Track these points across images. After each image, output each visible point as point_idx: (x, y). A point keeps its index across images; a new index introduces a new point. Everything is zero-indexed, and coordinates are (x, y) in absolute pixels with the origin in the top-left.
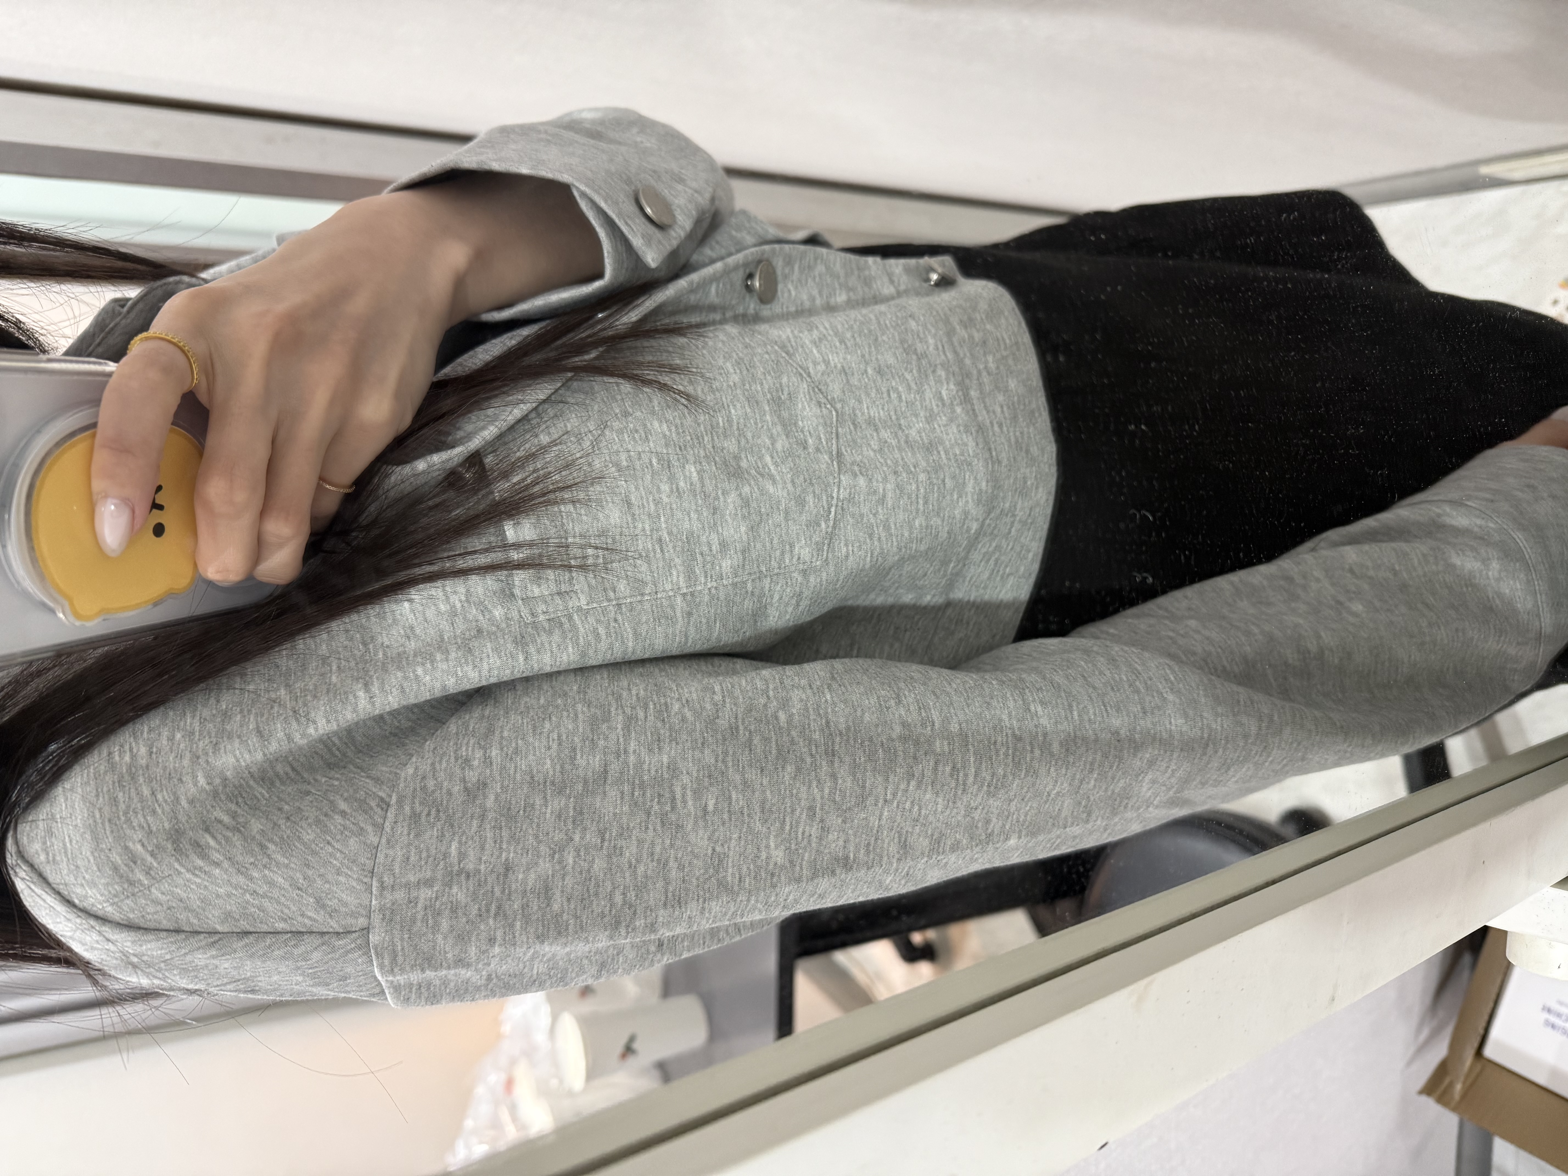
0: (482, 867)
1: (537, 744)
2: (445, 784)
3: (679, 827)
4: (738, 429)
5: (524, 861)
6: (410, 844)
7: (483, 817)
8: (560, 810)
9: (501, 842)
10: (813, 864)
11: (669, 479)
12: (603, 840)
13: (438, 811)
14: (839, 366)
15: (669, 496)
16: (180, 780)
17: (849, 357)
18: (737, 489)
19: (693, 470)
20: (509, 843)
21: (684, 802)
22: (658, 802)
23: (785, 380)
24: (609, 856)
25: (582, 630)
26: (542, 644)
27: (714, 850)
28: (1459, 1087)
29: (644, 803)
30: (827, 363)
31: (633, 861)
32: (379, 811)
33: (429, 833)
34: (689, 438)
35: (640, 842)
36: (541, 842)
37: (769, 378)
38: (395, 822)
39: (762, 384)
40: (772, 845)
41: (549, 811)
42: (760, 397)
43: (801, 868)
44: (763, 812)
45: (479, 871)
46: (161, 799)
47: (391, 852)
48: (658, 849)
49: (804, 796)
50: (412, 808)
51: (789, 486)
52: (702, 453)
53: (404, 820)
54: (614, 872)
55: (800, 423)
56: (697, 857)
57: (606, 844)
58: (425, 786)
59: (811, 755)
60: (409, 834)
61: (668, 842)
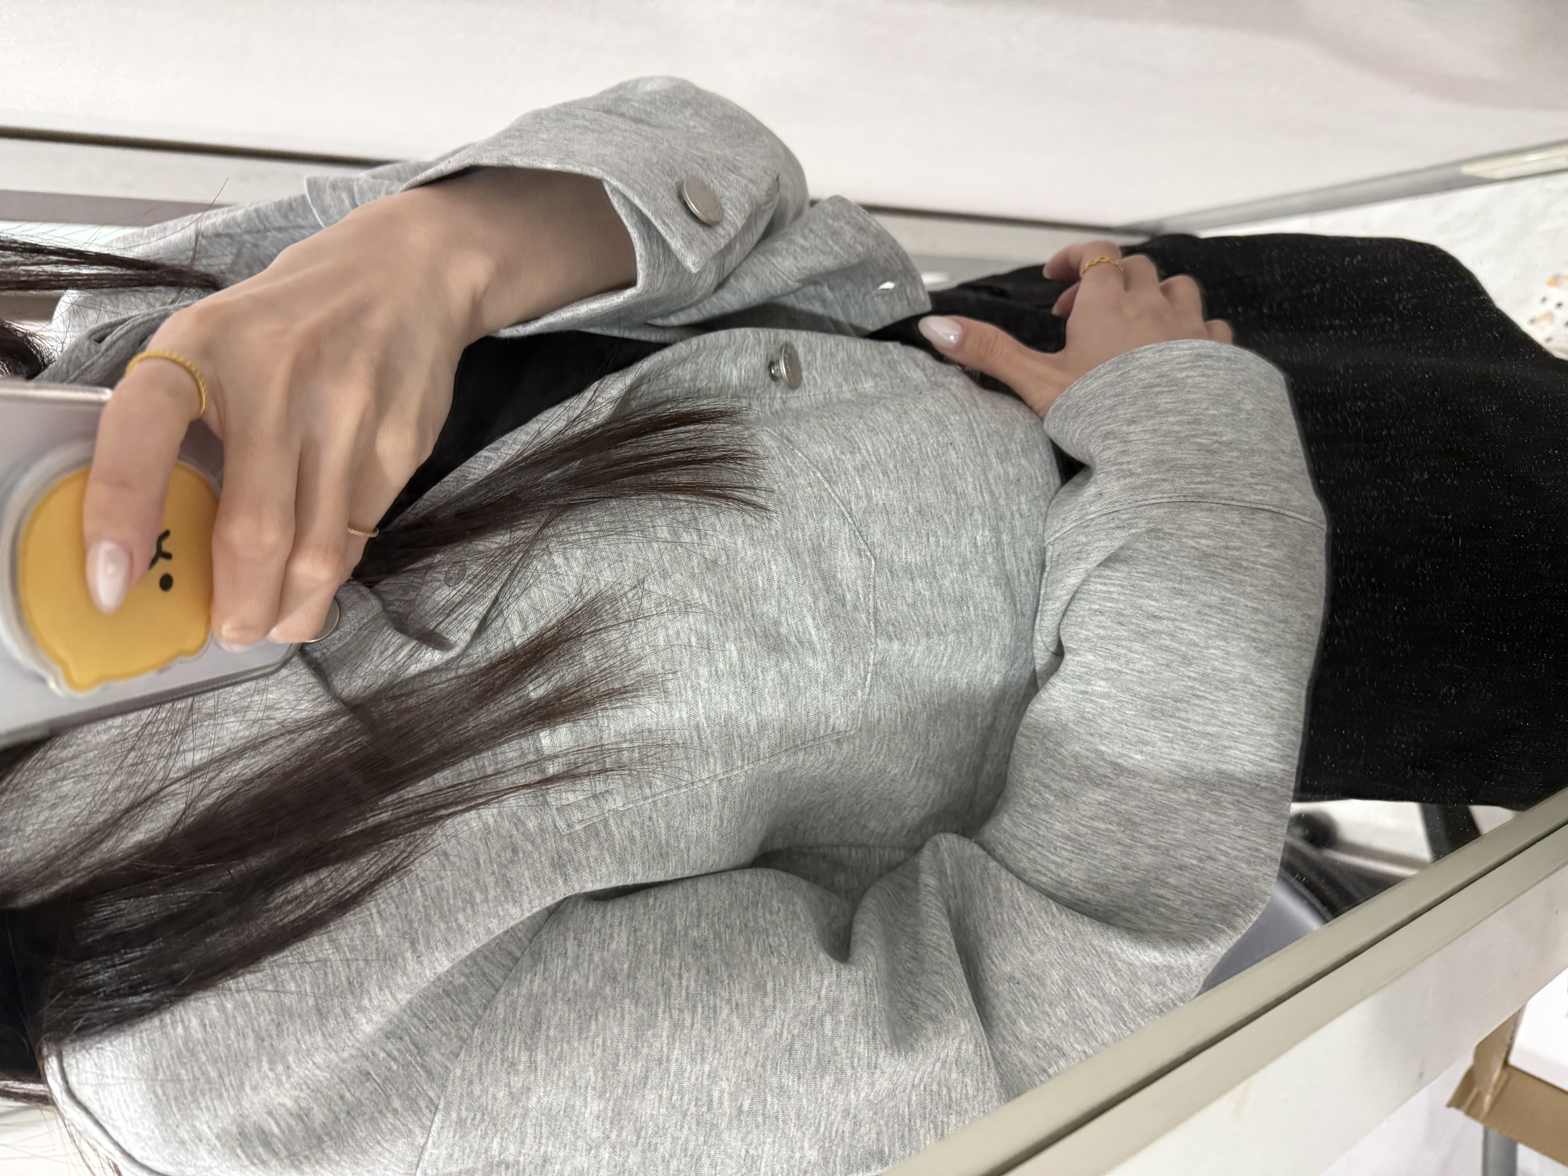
0: (521, 1159)
1: (581, 1051)
2: (491, 1089)
3: (714, 1126)
4: (779, 588)
5: (561, 1154)
6: (454, 1144)
7: (525, 1115)
8: (599, 1111)
9: (541, 1137)
10: (847, 1160)
11: (708, 661)
12: (639, 1138)
13: (483, 1114)
14: (881, 502)
15: (707, 681)
16: (247, 1064)
17: (891, 493)
18: (777, 666)
19: (733, 648)
20: (548, 1138)
21: (721, 1103)
22: (696, 1105)
23: (827, 523)
24: (643, 1151)
25: (618, 836)
26: (580, 862)
27: (747, 1152)
28: (1488, 1099)
29: (681, 1106)
30: (869, 497)
31: (667, 1156)
32: (426, 1112)
33: (474, 1133)
34: (729, 609)
35: (675, 1139)
36: (578, 1137)
37: (811, 521)
38: (442, 1128)
39: (803, 530)
40: (806, 1146)
41: (588, 1111)
42: (801, 548)
43: (835, 1165)
44: (798, 1118)
45: (518, 1162)
46: (228, 1084)
47: (436, 1152)
48: (691, 1146)
49: (840, 1102)
50: (459, 1114)
51: (829, 657)
52: (743, 626)
53: (450, 1126)
54: (647, 1165)
55: (839, 575)
56: (730, 1157)
57: (641, 1141)
58: (472, 1092)
59: (853, 1067)
60: (454, 1137)
61: (702, 1139)
